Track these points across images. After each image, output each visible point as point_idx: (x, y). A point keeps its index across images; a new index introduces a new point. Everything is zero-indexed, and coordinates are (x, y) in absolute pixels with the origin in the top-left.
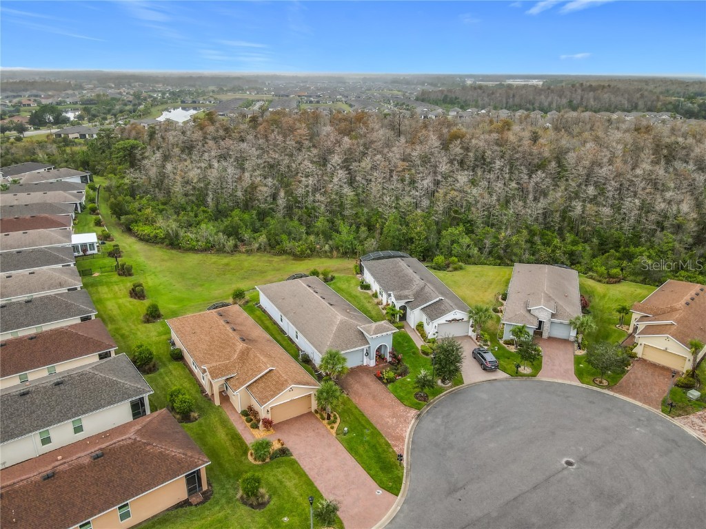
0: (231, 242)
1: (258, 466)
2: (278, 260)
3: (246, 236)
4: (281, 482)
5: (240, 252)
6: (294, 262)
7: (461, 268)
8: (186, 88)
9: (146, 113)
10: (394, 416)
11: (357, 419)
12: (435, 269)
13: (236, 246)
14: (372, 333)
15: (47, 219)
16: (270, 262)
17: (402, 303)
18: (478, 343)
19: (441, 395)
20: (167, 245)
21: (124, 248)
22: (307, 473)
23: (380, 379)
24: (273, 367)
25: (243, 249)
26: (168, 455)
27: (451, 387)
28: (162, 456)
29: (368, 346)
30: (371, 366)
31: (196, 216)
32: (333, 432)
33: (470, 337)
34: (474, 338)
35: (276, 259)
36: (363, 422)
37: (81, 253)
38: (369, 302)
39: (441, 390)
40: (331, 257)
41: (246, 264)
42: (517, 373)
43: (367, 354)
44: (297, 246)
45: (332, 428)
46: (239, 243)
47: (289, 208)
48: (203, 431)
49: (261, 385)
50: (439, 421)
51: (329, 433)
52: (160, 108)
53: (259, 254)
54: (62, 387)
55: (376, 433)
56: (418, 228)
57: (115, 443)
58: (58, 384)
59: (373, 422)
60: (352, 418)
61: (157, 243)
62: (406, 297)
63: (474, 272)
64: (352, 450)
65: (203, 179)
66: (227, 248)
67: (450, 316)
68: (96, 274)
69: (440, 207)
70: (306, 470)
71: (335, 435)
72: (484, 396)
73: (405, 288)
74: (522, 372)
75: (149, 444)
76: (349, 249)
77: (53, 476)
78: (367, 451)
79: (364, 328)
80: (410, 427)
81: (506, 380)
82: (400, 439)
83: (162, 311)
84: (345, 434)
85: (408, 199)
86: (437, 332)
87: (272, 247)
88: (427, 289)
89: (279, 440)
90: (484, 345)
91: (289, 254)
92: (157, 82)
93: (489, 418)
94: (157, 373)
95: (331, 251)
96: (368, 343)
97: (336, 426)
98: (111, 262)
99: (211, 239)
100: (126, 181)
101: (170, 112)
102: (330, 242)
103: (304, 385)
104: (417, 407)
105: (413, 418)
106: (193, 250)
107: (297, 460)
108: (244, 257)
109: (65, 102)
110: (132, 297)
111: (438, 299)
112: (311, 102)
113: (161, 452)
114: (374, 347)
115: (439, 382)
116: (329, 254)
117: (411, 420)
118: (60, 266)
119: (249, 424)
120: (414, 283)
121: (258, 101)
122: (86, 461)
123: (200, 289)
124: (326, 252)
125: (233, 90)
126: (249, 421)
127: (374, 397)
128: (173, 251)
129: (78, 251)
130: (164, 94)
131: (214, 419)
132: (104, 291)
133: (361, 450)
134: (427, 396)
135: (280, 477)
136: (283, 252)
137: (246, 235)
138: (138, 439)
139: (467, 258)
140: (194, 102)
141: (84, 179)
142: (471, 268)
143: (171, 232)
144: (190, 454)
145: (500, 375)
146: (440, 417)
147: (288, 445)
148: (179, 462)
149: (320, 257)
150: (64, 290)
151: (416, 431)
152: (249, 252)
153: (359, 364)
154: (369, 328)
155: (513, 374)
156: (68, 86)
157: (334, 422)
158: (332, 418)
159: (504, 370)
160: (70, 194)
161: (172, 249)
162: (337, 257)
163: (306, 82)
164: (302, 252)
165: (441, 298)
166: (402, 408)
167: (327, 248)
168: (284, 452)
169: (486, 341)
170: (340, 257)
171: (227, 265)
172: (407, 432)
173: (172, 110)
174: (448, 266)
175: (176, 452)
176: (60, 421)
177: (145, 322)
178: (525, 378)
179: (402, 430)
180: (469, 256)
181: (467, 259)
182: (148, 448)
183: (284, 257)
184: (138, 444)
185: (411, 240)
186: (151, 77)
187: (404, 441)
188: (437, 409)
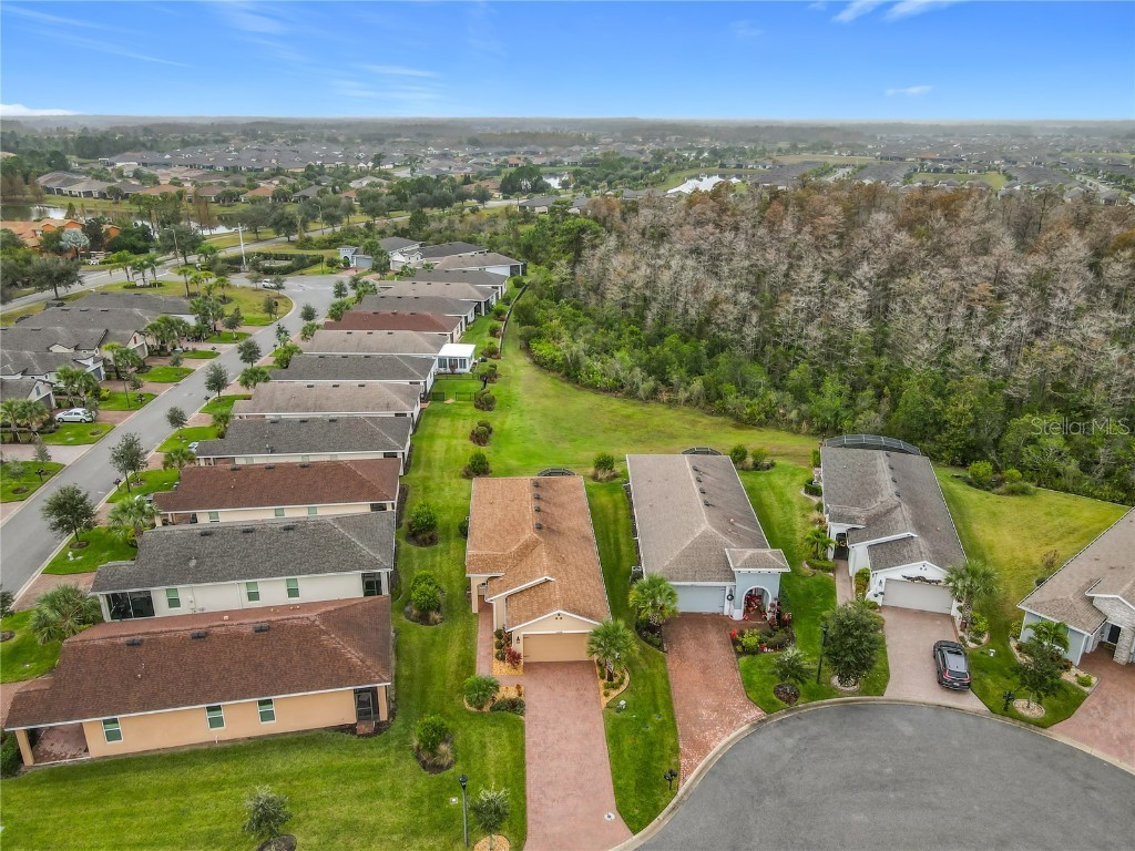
0: (651, 383)
1: (469, 712)
2: (709, 422)
3: (675, 378)
4: (483, 746)
5: (659, 401)
6: (731, 429)
7: (1024, 492)
8: (741, 144)
9: (660, 181)
10: (719, 709)
11: (654, 693)
12: (970, 484)
13: (655, 391)
14: (739, 564)
15: (427, 319)
16: (694, 423)
17: (842, 528)
18: (961, 634)
19: (825, 701)
20: (563, 376)
21: (508, 370)
22: (527, 748)
23: (735, 642)
24: (551, 576)
25: (664, 397)
26: (343, 655)
27: (853, 694)
28: (335, 655)
29: (733, 584)
30: (735, 618)
31: (619, 337)
32: (605, 701)
33: (952, 619)
34: (958, 622)
35: (706, 420)
36: (660, 702)
37: (449, 370)
38: (804, 516)
39: (832, 692)
40: (797, 432)
41: (656, 420)
42: (1006, 709)
43: (731, 597)
44: (747, 405)
45: (606, 695)
46: (662, 387)
47: (760, 343)
48: (434, 641)
49: (525, 598)
50: (790, 742)
51: (599, 703)
52: (685, 174)
53: (686, 408)
54: (291, 533)
55: (670, 725)
56: (961, 406)
57: (288, 619)
58: (288, 529)
59: (677, 707)
60: (649, 689)
61: (550, 370)
62: (851, 520)
63: (1050, 504)
64: (614, 738)
65: (650, 283)
66: (641, 393)
67: (913, 569)
68: (451, 401)
69: (1025, 373)
70: (529, 742)
71: (604, 706)
72: (908, 729)
73: (858, 504)
74: (1021, 711)
75: (326, 633)
76: (828, 422)
77: (204, 637)
78: (635, 748)
79: (732, 554)
80: (732, 736)
81: (975, 715)
82: (702, 748)
83: (492, 467)
84: (619, 710)
85: (968, 350)
86: (882, 593)
87: (709, 401)
88: (897, 514)
89: (518, 687)
90: (972, 640)
91: (731, 415)
92: (703, 135)
93: (889, 770)
94: (433, 547)
95: (799, 423)
96: (733, 579)
97: (614, 693)
98: (476, 386)
99: (622, 374)
100: (555, 278)
101: (701, 180)
102: (804, 407)
103: (581, 615)
104: (769, 708)
105: (747, 722)
106: (594, 388)
107: (526, 723)
108: (660, 409)
109: (561, 162)
110: (471, 439)
111: (904, 535)
112: (937, 170)
113: (335, 649)
114: (742, 588)
115: (835, 680)
116: (794, 426)
117: (742, 726)
118: (406, 382)
119: (496, 651)
120: (878, 500)
121: (844, 166)
122: (248, 630)
123: (567, 445)
124: (791, 421)
125: (814, 148)
126: (499, 646)
127: (705, 670)
128: (566, 386)
129: (445, 367)
130: (700, 152)
131: (458, 629)
132: (444, 425)
133: (627, 742)
134: (796, 696)
135: (487, 740)
136: (723, 412)
137: (675, 376)
138: (317, 623)
139: (1053, 476)
140: (740, 166)
141: (514, 270)
142: (1049, 497)
143: (568, 356)
144: (369, 663)
145: (971, 702)
146: (798, 737)
147: (529, 700)
148: (351, 669)
149: (778, 429)
150: (391, 414)
151: (737, 746)
152: (671, 403)
153: (718, 610)
154: (737, 555)
155: (997, 709)
156: (580, 140)
157: (615, 687)
158: (616, 680)
159: (983, 696)
160: (478, 289)
161: (568, 381)
162: (807, 434)
163: (952, 135)
164: (752, 416)
165: (912, 534)
166: (740, 700)
167: (793, 415)
168: (515, 706)
169: (980, 634)
170: (813, 434)
171: (629, 417)
172: (720, 743)
173: (705, 179)
174: (999, 483)
175: (353, 655)
176: (270, 576)
177: (464, 477)
178: (1018, 723)
179: (715, 735)
180: (1058, 475)
181: (1050, 478)
182: (323, 637)
183: (721, 419)
184: (313, 629)
185: (941, 426)
186: (698, 126)
187: (705, 753)
188: (801, 723)
